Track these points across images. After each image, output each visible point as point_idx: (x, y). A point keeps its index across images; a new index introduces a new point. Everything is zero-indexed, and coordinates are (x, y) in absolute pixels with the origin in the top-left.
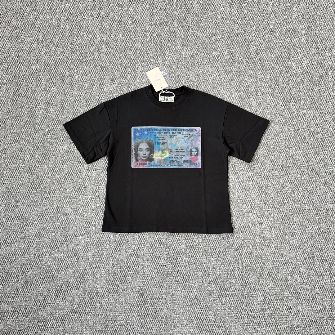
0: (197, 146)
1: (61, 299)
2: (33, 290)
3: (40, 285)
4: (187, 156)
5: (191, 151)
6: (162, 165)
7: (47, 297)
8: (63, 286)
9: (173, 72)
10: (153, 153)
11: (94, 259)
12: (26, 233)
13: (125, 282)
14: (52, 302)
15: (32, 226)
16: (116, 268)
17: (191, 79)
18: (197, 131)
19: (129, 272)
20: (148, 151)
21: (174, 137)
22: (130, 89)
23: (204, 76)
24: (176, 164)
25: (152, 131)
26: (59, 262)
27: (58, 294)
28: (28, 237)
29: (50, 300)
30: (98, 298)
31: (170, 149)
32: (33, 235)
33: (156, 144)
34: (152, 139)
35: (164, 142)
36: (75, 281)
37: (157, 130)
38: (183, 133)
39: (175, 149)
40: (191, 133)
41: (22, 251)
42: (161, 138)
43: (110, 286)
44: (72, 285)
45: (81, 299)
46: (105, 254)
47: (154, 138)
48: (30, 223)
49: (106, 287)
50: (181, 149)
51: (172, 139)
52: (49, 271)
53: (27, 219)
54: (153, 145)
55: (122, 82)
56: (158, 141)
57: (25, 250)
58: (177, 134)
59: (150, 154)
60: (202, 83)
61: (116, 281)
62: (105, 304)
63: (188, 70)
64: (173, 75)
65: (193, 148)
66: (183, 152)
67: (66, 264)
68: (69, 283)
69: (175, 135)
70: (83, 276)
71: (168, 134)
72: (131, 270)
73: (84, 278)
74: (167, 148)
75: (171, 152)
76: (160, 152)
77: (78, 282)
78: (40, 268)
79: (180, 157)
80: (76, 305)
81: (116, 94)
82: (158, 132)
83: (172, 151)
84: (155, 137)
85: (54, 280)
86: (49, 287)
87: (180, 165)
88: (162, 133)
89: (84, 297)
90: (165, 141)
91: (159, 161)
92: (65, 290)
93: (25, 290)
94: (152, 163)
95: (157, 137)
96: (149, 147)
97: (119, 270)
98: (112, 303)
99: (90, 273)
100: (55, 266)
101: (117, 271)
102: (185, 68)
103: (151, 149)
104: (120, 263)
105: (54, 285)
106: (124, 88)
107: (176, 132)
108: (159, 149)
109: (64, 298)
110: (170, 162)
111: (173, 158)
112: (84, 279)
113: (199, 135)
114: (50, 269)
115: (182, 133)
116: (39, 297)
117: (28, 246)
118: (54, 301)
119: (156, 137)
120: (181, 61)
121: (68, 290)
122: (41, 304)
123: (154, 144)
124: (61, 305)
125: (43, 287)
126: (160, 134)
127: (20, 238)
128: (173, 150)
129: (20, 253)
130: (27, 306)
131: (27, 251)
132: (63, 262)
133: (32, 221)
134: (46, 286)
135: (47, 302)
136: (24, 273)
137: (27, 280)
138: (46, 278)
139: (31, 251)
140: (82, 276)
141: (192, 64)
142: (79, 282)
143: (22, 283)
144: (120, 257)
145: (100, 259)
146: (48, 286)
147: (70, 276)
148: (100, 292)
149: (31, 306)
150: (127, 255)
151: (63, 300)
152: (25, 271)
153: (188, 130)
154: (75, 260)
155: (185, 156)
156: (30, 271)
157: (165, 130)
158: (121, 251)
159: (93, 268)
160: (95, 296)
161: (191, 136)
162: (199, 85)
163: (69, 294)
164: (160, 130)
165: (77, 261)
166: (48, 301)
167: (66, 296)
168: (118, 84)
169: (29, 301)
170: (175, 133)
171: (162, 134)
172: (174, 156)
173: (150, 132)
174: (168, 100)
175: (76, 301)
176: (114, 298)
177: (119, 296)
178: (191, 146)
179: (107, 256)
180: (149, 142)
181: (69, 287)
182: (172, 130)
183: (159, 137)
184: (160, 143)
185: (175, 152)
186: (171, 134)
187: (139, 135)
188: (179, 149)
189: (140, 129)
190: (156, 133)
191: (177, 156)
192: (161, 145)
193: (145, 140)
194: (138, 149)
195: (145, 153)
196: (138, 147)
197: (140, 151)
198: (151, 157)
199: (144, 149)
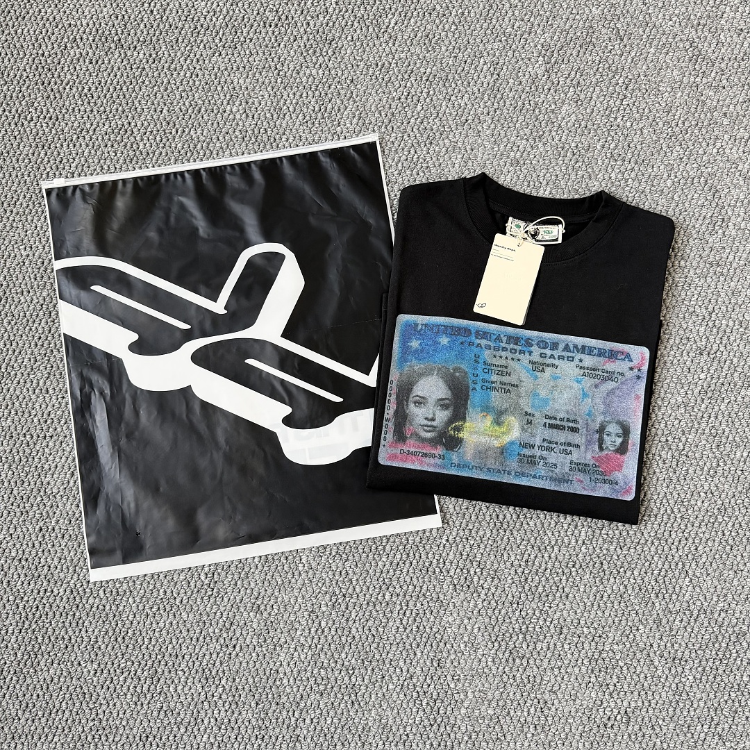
0: (626, 413)
1: (155, 713)
2: (56, 680)
3: (80, 664)
5: (601, 429)
6: (489, 466)
7: (104, 707)
8: (159, 670)
10: (464, 419)
11: (268, 577)
12: (32, 483)
13: (377, 657)
14: (124, 723)
15: (51, 458)
16: (343, 607)
18: (631, 360)
19: (391, 624)
20: (445, 407)
21: (548, 370)
24: (543, 473)
25: (468, 339)
26: (145, 585)
27: (142, 696)
28: (39, 499)
29: (115, 715)
30: (284, 713)
32: (55, 491)
33: (478, 387)
34: (464, 367)
35: (505, 384)
36: (203, 650)
37: (485, 335)
38: (581, 360)
39: (547, 417)
40: (611, 366)
41: (18, 546)
42: (498, 366)
43: (323, 673)
44: (190, 664)
45: (223, 714)
46: (304, 560)
47: (472, 362)
48: (47, 450)
49: (309, 674)
50: (568, 420)
51: (536, 378)
52: (111, 615)
53: (35, 438)
56: (486, 376)
57: (30, 544)
58: (556, 362)
59: (451, 421)
61: (343, 655)
62: (309, 731)
65: (610, 422)
66: (575, 430)
67: (169, 592)
68: (180, 658)
69: (549, 365)
70: (231, 634)
71: (525, 358)
72: (395, 615)
73: (234, 642)
74: (517, 406)
75: (529, 423)
76: (489, 420)
77: (211, 654)
78: (81, 605)
79: (562, 447)
80: (206, 736)
82: (489, 343)
83: (535, 420)
84: (476, 362)
85: (131, 647)
86: (112, 670)
87: (555, 480)
88: (504, 349)
89: (234, 707)
90: (512, 380)
91: (480, 452)
92: (169, 682)
93: (29, 681)
94: (455, 458)
95: (485, 363)
96: (450, 393)
97: (353, 616)
98: (332, 730)
99: (255, 626)
100: (131, 600)
101: (347, 620)
103: (458, 402)
104: (358, 590)
105: (129, 663)
107: (556, 353)
108: (486, 409)
109: (164, 709)
110: (520, 461)
111: (532, 447)
112: (235, 646)
113: (638, 378)
114: (113, 608)
115: (576, 361)
116: (78, 705)
117: (41, 529)
118: (131, 722)
119: (481, 361)
121: (176, 681)
122: (84, 731)
123: (471, 386)
124: (154, 733)
125: (93, 672)
126: (495, 353)
127: (12, 500)
128: (539, 419)
129: (13, 554)
130: (36, 738)
131: (37, 545)
132: (158, 584)
133: (51, 444)
134: (102, 666)
135: (104, 723)
136: (27, 623)
137: (37, 646)
138: (100, 640)
139: (49, 546)
140: (225, 635)
142: (214, 656)
143: (19, 655)
144: (358, 571)
145: (290, 576)
146: (109, 666)
147: (184, 633)
148: (288, 690)
149: (50, 737)
150: (380, 563)
151: (161, 716)
152: (30, 616)
153: (601, 353)
154: (203, 577)
155: (577, 446)
156: (47, 614)
157: (516, 339)
158: (361, 551)
159: (262, 608)
160: (274, 707)
161: (610, 376)
163: (182, 698)
164: (498, 339)
165: (207, 582)
166: (107, 720)
167: (172, 704)
169: (43, 720)
170: (552, 357)
171: (504, 354)
172: (538, 441)
173: (462, 339)
175: (206, 722)
176: (339, 711)
177: (356, 706)
179: (314, 565)
180: (453, 376)
181: (181, 673)
182: (543, 344)
183: (489, 362)
184: (493, 385)
185: (545, 427)
186: (536, 357)
187: (420, 345)
188: (562, 420)
189: (426, 325)
190: (483, 346)
191: (550, 442)
192: (493, 393)
193: (439, 369)
194: (411, 396)
195: (434, 415)
196: (410, 390)
197: (417, 404)
198: (452, 432)
199: (432, 400)
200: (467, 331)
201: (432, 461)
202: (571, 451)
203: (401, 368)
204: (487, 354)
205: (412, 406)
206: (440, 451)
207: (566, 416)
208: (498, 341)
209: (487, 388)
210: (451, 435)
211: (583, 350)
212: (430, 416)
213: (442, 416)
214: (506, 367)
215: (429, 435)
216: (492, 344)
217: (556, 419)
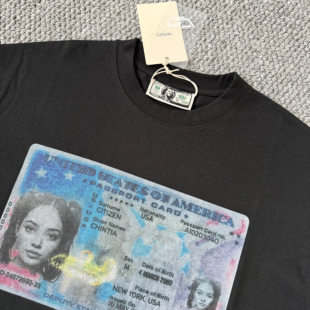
0: (219, 276)
4: (175, 303)
5: (194, 287)
9: (215, 27)
10: (67, 252)
17: (261, 62)
18: (232, 226)
20: (53, 237)
21: (155, 219)
22: (74, 33)
23: (299, 68)
25: (92, 178)
31: (126, 258)
33: (88, 225)
34: (81, 203)
35: (114, 226)
37: (107, 177)
38: (186, 216)
39: (145, 265)
40: (214, 227)
42: (112, 208)
47: (90, 200)
50: (164, 272)
51: (143, 225)
54: (78, 223)
55: (61, 9)
56: (98, 215)
58: (165, 213)
59: (55, 252)
60: (290, 85)
63: (257, 37)
64: (213, 36)
65: (203, 281)
66: (168, 282)
69: (157, 216)
71: (138, 205)
74: (119, 249)
75: (127, 267)
76: (91, 257)
79: (152, 297)
81: (30, 34)
82: (109, 185)
83: (133, 266)
84: (93, 200)
88: (122, 193)
90: (121, 223)
91: (75, 288)
94: (50, 288)
95: (101, 203)
96: (61, 225)
102: (251, 30)
103: (66, 235)
106: (60, 26)
107: (166, 206)
108: (91, 246)
110: (111, 304)
111: (125, 292)
113: (237, 243)
115: (182, 217)
119: (98, 200)
120: (244, 7)
123: (82, 222)
126: (112, 195)
128: (136, 266)
141: (274, 26)
153: (206, 213)
155: (167, 299)
157: (134, 186)
161: (211, 237)
162: (280, 87)
168: (47, 10)
170: (162, 208)
171: (120, 197)
172: (131, 287)
173: (85, 177)
174: (174, 100)
178: (200, 271)
180: (68, 209)
182: (156, 195)
183: (105, 202)
184: (103, 225)
185: (141, 274)
186: (147, 206)
187: (46, 174)
188: (158, 270)
189: (56, 158)
190: (103, 187)
191: (141, 290)
192: (101, 233)
193: (58, 201)
194: (25, 220)
195: (41, 243)
196: (25, 214)
197: (28, 229)
198: (53, 263)
199: (42, 229)
200: (92, 171)
201: (27, 287)
202: (159, 302)
203: (23, 192)
204: (105, 195)
205: (23, 230)
206: (38, 279)
207: (163, 267)
208: (117, 184)
209: (96, 227)
210: (51, 266)
211: (190, 207)
212: (37, 244)
213: (49, 245)
214: (119, 210)
215: (31, 262)
216: (112, 186)
217: (152, 268)
